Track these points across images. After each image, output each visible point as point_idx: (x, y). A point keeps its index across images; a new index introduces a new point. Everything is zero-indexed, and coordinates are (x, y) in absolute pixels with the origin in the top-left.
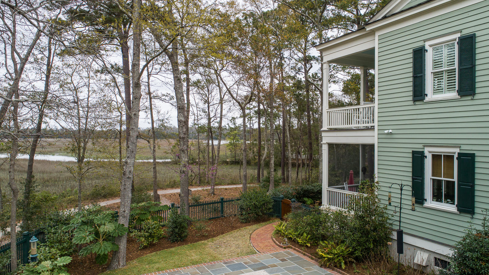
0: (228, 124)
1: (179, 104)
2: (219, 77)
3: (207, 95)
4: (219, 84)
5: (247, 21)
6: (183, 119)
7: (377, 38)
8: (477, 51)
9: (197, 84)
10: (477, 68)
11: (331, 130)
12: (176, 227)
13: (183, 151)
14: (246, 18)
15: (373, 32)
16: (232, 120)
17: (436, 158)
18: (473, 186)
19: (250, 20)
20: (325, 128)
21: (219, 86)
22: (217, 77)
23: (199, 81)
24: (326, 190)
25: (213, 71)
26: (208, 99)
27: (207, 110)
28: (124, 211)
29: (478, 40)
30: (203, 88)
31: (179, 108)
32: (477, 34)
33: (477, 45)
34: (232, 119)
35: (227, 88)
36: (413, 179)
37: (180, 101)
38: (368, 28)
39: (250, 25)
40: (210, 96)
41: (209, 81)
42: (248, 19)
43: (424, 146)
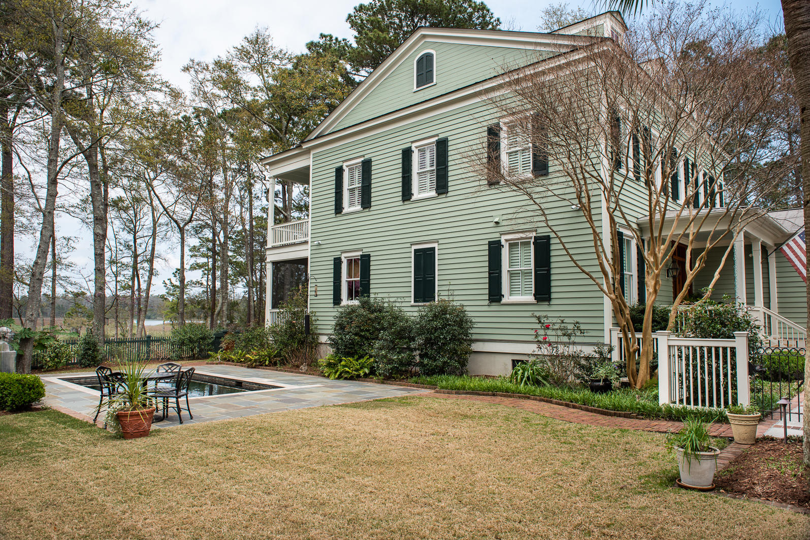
0: (169, 279)
1: (97, 214)
2: (152, 193)
3: (134, 221)
4: (152, 202)
5: (200, 120)
6: (101, 232)
7: (311, 156)
8: (373, 172)
9: (117, 203)
10: (373, 186)
11: (274, 248)
12: (89, 349)
13: (99, 270)
14: (197, 117)
15: (308, 151)
16: (177, 274)
17: (350, 262)
18: (369, 281)
19: (204, 119)
20: (269, 245)
21: (151, 204)
22: (150, 192)
23: (120, 199)
24: (269, 311)
25: (143, 185)
26: (135, 227)
27: (132, 243)
28: (32, 315)
29: (373, 164)
30: (126, 209)
31: (97, 219)
32: (373, 159)
33: (373, 168)
34: (176, 272)
35: (164, 207)
36: (334, 283)
37: (98, 210)
38: (305, 146)
39: (203, 126)
40: (138, 224)
41: (137, 200)
42: (202, 118)
43: (342, 253)
